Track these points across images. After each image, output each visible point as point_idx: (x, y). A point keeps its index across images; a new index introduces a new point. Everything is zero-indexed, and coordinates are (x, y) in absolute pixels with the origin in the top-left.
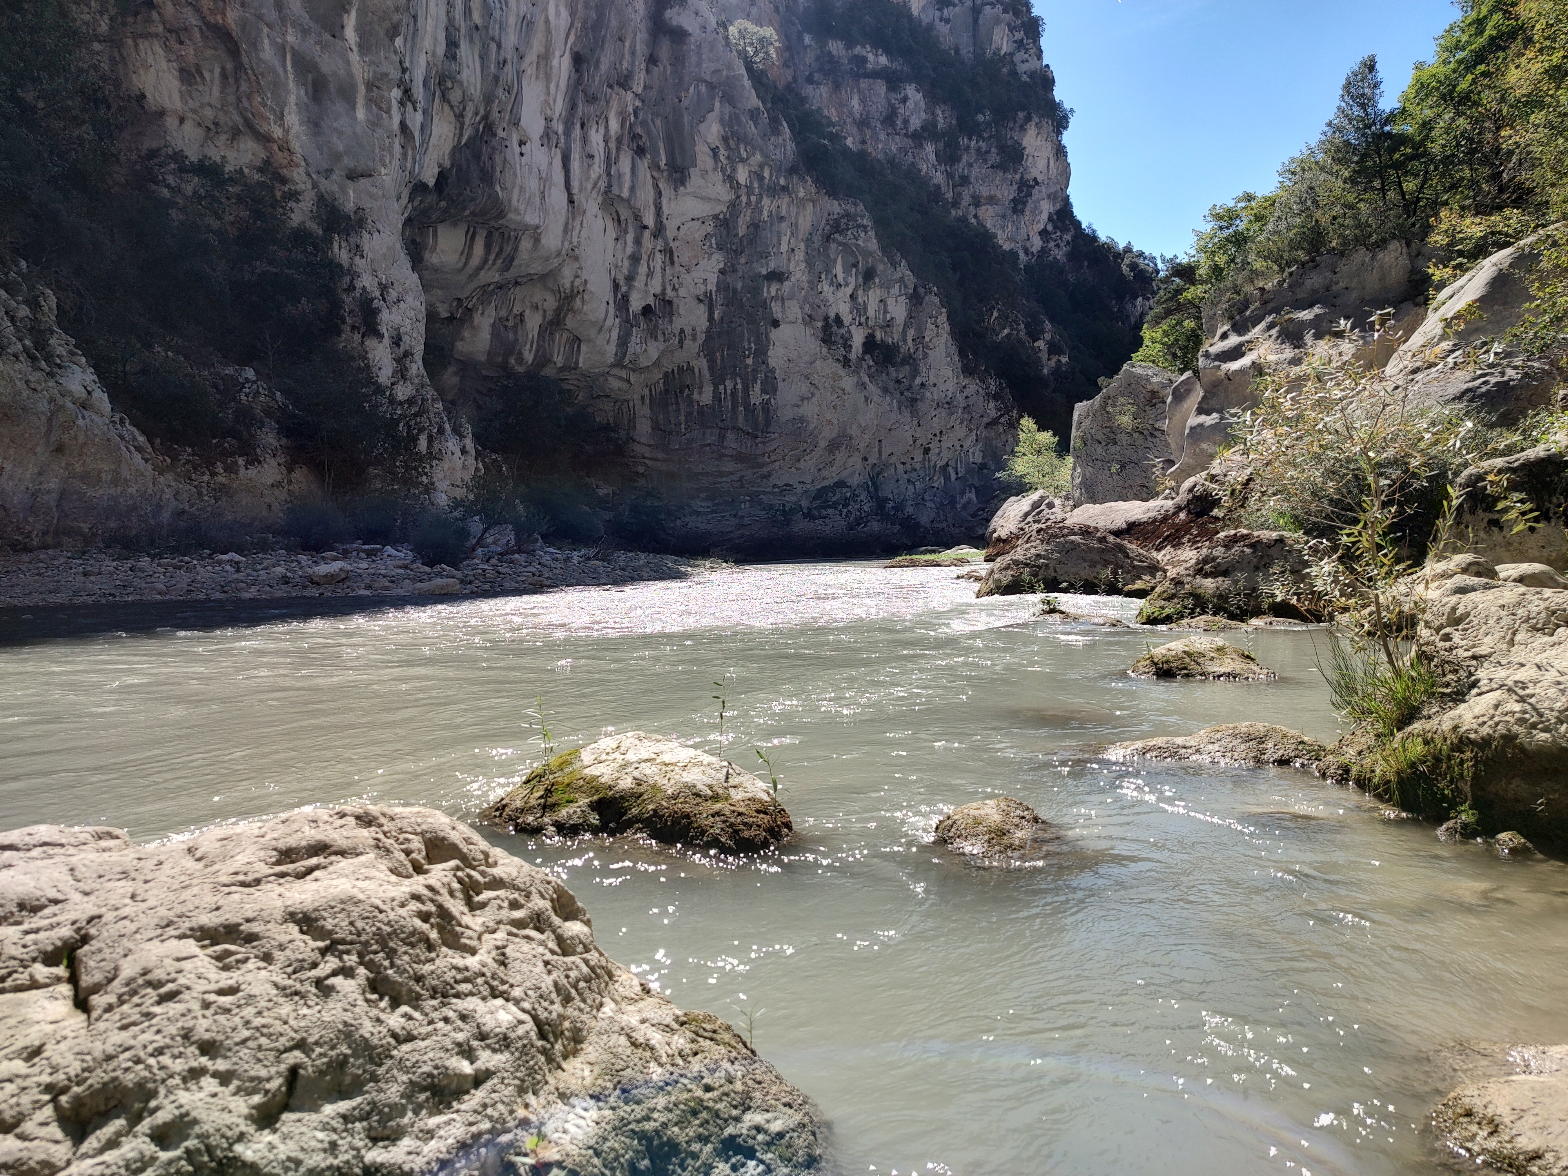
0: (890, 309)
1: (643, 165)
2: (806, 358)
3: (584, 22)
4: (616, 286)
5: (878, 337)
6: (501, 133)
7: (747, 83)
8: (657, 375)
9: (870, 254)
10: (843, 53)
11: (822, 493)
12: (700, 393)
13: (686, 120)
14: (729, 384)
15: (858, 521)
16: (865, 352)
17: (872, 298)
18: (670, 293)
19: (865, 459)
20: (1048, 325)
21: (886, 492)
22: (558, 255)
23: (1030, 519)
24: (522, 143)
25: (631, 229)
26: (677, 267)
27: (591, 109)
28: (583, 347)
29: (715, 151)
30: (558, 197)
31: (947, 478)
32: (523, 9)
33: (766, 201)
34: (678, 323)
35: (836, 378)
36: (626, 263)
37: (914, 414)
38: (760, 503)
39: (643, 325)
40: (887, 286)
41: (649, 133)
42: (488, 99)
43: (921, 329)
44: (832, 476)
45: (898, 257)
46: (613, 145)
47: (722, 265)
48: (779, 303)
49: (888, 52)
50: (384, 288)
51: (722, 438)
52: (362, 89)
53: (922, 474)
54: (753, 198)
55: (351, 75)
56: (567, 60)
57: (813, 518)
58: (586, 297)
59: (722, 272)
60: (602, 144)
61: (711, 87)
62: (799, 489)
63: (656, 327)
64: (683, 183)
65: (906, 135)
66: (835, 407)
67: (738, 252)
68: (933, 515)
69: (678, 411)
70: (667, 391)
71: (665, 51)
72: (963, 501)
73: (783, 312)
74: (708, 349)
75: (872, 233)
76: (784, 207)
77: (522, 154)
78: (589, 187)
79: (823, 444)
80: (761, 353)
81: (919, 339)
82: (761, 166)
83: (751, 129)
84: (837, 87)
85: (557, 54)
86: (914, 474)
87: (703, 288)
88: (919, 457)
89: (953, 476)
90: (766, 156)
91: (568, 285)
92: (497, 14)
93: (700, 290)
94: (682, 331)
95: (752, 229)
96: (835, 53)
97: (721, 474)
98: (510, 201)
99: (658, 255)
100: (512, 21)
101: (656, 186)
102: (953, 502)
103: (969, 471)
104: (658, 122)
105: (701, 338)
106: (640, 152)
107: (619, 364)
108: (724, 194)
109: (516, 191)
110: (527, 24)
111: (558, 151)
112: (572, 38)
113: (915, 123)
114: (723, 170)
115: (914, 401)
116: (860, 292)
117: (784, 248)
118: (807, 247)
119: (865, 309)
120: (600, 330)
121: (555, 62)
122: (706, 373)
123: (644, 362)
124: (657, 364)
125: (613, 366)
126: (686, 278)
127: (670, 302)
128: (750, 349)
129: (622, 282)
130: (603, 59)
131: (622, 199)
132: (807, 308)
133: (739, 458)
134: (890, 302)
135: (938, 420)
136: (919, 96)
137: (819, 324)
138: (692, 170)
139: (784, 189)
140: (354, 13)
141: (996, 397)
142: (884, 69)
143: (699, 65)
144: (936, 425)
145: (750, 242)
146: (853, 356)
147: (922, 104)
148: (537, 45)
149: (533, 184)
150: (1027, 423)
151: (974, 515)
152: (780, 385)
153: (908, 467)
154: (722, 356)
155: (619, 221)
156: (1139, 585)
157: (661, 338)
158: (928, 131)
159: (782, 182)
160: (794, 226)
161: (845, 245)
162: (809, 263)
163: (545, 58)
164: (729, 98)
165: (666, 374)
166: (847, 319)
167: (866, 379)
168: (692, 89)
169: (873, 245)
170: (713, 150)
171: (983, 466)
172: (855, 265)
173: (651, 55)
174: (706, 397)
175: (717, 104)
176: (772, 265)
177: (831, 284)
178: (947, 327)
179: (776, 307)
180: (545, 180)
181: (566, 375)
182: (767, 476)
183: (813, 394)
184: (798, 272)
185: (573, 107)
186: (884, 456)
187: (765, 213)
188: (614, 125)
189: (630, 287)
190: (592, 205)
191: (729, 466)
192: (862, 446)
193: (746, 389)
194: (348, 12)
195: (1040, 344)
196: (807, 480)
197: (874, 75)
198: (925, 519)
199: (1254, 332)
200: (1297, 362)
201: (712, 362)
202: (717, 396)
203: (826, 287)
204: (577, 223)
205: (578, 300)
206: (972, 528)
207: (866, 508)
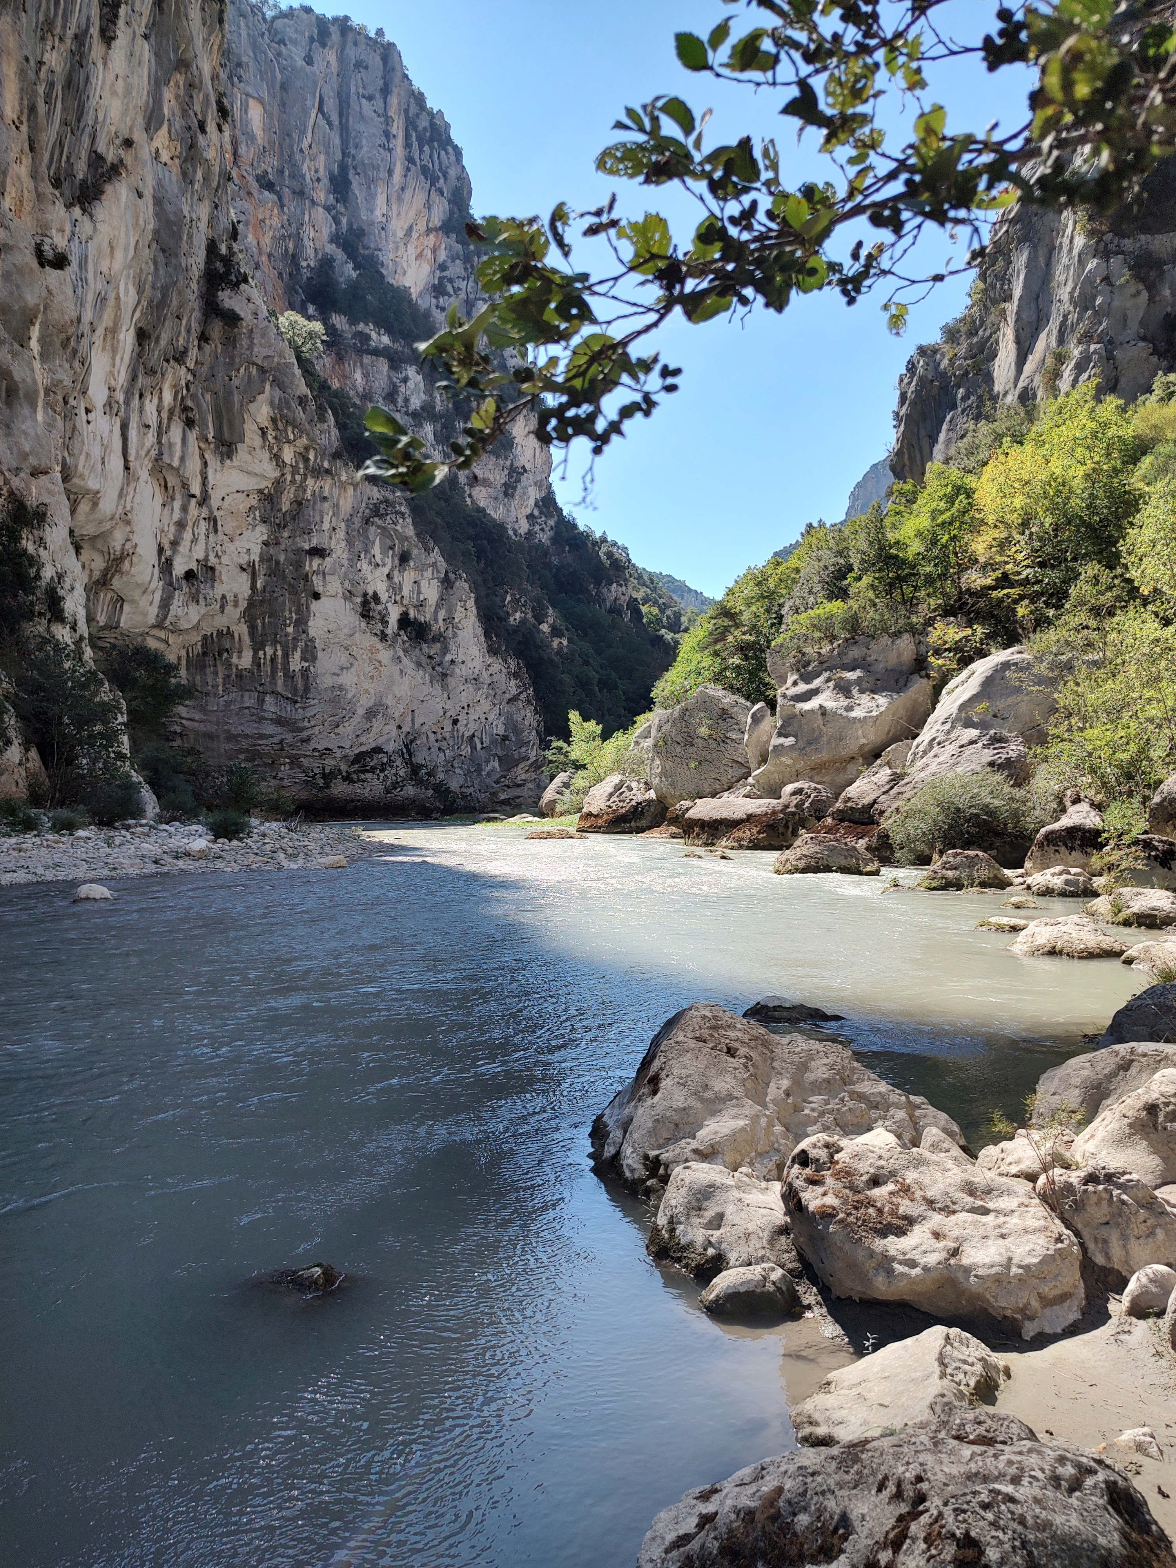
0: (423, 590)
1: (192, 435)
2: (346, 631)
3: (151, 301)
4: (161, 550)
5: (412, 616)
6: (74, 403)
7: (297, 372)
8: (195, 638)
9: (407, 538)
10: (346, 327)
11: (360, 757)
12: (239, 657)
13: (236, 398)
14: (269, 650)
15: (395, 785)
16: (400, 628)
17: (407, 579)
18: (212, 561)
19: (399, 727)
20: (550, 611)
21: (419, 758)
22: (112, 519)
23: (614, 799)
24: (88, 411)
25: (178, 496)
26: (220, 536)
27: (148, 381)
28: (126, 607)
29: (263, 432)
30: (116, 463)
31: (474, 748)
32: (99, 286)
33: (310, 481)
34: (220, 590)
35: (373, 651)
36: (173, 529)
37: (445, 687)
38: (300, 766)
39: (186, 589)
40: (421, 569)
41: (199, 406)
43: (451, 611)
44: (369, 742)
45: (431, 544)
46: (165, 415)
47: (265, 537)
48: (320, 577)
49: (390, 331)
50: (61, 577)
51: (261, 701)
52: (42, 394)
53: (451, 743)
54: (298, 478)
55: (35, 382)
56: (131, 335)
57: (352, 781)
58: (135, 559)
59: (266, 544)
60: (155, 414)
61: (262, 370)
62: (339, 754)
63: (198, 591)
64: (229, 457)
65: (407, 413)
66: (372, 677)
67: (281, 527)
68: (461, 782)
69: (216, 673)
70: (205, 654)
71: (216, 330)
72: (488, 768)
73: (324, 586)
74: (249, 615)
75: (409, 520)
76: (327, 488)
77: (88, 422)
78: (143, 453)
79: (361, 712)
80: (302, 622)
81: (449, 620)
82: (307, 449)
83: (300, 414)
84: (340, 359)
85: (124, 328)
86: (444, 743)
87: (246, 558)
88: (448, 727)
89: (479, 746)
90: (312, 440)
91: (118, 548)
92: (80, 291)
93: (244, 560)
94: (224, 597)
95: (295, 506)
96: (338, 326)
97: (262, 737)
98: (76, 467)
99: (202, 522)
100: (90, 297)
101: (202, 456)
102: (479, 770)
103: (493, 742)
104: (208, 397)
105: (243, 605)
106: (189, 423)
107: (159, 625)
108: (272, 472)
109: (82, 458)
110: (101, 300)
111: (118, 419)
112: (137, 314)
113: (416, 403)
114: (270, 449)
115: (444, 675)
116: (396, 573)
117: (326, 526)
118: (348, 527)
119: (401, 589)
120: (145, 592)
121: (122, 336)
122: (246, 639)
123: (184, 625)
124: (197, 627)
125: (153, 627)
126: (230, 547)
127: (212, 569)
128: (291, 618)
129: (167, 546)
130: (163, 335)
131: (172, 468)
132: (347, 584)
133: (279, 721)
134: (424, 584)
135: (466, 695)
136: (420, 378)
137: (359, 600)
138: (239, 445)
139: (328, 472)
140: (37, 326)
141: (516, 675)
142: (386, 348)
143: (251, 347)
144: (465, 698)
145: (294, 518)
146: (389, 631)
147: (422, 385)
148: (107, 319)
149: (96, 452)
150: (575, 714)
151: (497, 782)
152: (320, 654)
153: (439, 737)
154: (263, 624)
155: (166, 487)
157: (202, 601)
158: (426, 413)
159: (326, 464)
160: (336, 506)
161: (384, 529)
162: (350, 543)
163: (112, 332)
164: (278, 383)
165: (205, 638)
166: (384, 597)
167: (401, 654)
168: (242, 370)
169: (410, 531)
170: (261, 429)
171: (505, 738)
172: (392, 548)
173: (203, 333)
174: (245, 661)
175: (268, 387)
176: (314, 542)
177: (370, 563)
178: (474, 609)
179: (317, 581)
180: (105, 447)
181: (106, 634)
182: (308, 740)
183: (352, 665)
184: (339, 550)
185: (134, 379)
186: (417, 725)
187: (309, 492)
188: (167, 397)
189: (175, 551)
190: (144, 473)
191: (270, 729)
192: (396, 715)
193: (286, 656)
194: (33, 324)
195: (545, 627)
196: (346, 745)
197: (376, 352)
198: (454, 785)
199: (817, 683)
200: (849, 709)
201: (252, 629)
202: (256, 661)
203: (364, 565)
204: (131, 490)
205: (127, 563)
206: (494, 794)
207: (402, 773)
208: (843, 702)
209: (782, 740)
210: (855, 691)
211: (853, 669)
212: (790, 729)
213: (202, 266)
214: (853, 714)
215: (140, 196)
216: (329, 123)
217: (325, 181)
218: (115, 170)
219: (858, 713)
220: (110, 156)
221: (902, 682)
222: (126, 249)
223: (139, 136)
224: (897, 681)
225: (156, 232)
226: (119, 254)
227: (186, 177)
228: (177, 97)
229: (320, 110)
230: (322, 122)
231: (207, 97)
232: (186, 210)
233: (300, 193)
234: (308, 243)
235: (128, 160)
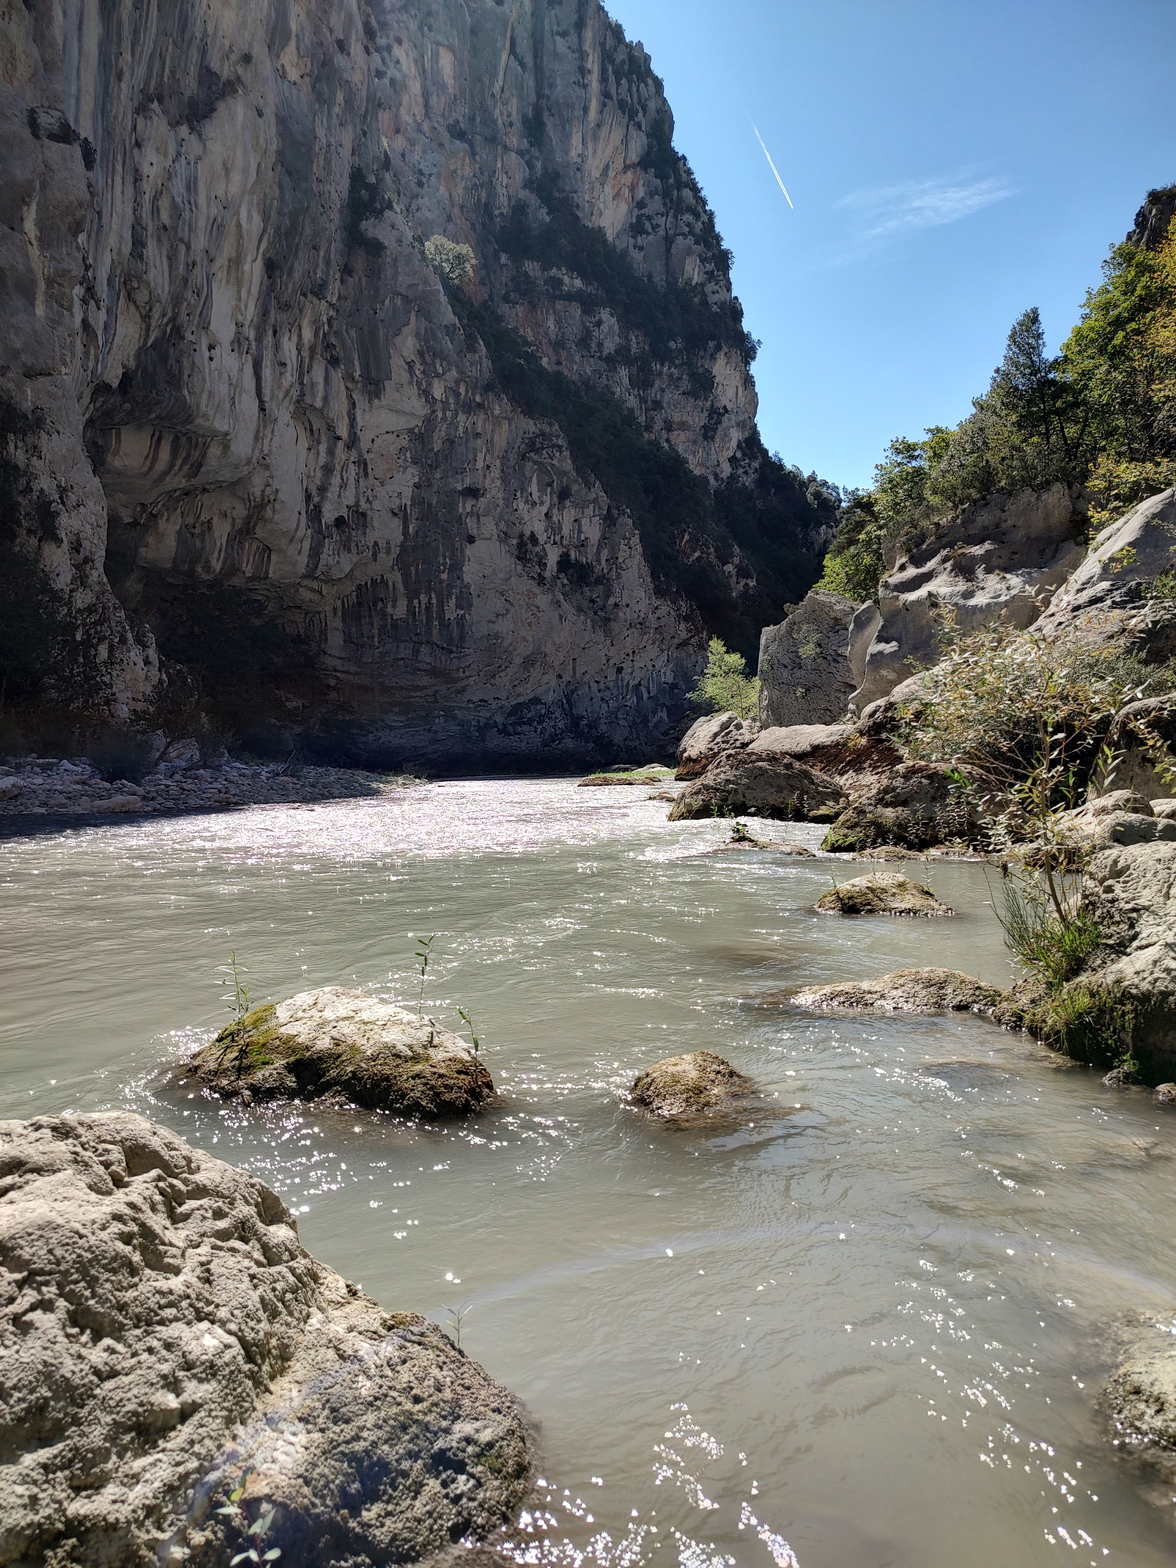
0: (584, 528)
1: (337, 375)
2: (502, 575)
3: (278, 229)
4: (308, 497)
5: (573, 557)
6: (189, 336)
7: (444, 299)
8: (349, 588)
9: (565, 473)
10: (539, 274)
11: (517, 708)
12: (394, 607)
13: (381, 333)
14: (424, 598)
15: (553, 737)
16: (560, 570)
17: (567, 517)
18: (363, 505)
19: (560, 676)
20: (737, 550)
21: (580, 709)
22: (249, 462)
23: (719, 739)
24: (211, 347)
25: (324, 439)
26: (371, 480)
27: (283, 317)
28: (274, 557)
29: (410, 365)
30: (249, 404)
31: (640, 697)
32: (214, 212)
33: (461, 417)
34: (372, 536)
35: (531, 595)
36: (319, 474)
37: (608, 633)
38: (454, 718)
39: (336, 537)
41: (343, 343)
42: (177, 300)
43: (614, 550)
44: (527, 692)
45: (592, 478)
46: (306, 354)
47: (417, 479)
48: (475, 519)
49: (583, 275)
50: (63, 491)
51: (416, 652)
52: (42, 285)
53: (615, 692)
54: (449, 414)
55: (30, 271)
56: (259, 265)
57: (508, 734)
58: (277, 506)
59: (417, 486)
60: (294, 352)
61: (407, 300)
62: (494, 705)
63: (349, 539)
64: (378, 396)
65: (600, 358)
66: (530, 624)
67: (433, 467)
68: (626, 734)
69: (371, 624)
70: (360, 604)
71: (360, 263)
72: (655, 720)
73: (478, 528)
74: (402, 562)
75: (566, 453)
76: (480, 424)
77: (211, 359)
78: (281, 395)
79: (518, 660)
80: (456, 568)
81: (613, 560)
82: (457, 383)
83: (448, 345)
84: (533, 307)
85: (249, 259)
86: (607, 694)
87: (398, 502)
88: (612, 676)
89: (645, 696)
90: (461, 372)
91: (258, 494)
92: (186, 215)
93: (395, 503)
94: (376, 544)
95: (447, 444)
96: (531, 273)
97: (416, 688)
98: (198, 406)
99: (351, 466)
100: (202, 223)
101: (350, 397)
102: (645, 721)
103: (661, 691)
104: (353, 333)
105: (396, 551)
106: (334, 362)
107: (310, 575)
108: (420, 408)
109: (205, 397)
110: (217, 228)
111: (250, 357)
112: (264, 244)
113: (610, 346)
114: (419, 384)
115: (608, 620)
116: (555, 511)
117: (480, 464)
118: (502, 464)
119: (560, 528)
120: (291, 540)
121: (247, 268)
122: (400, 587)
123: (337, 574)
124: (350, 576)
125: (304, 577)
126: (381, 492)
127: (364, 515)
128: (444, 564)
129: (314, 492)
130: (296, 266)
131: (315, 409)
132: (502, 526)
133: (433, 672)
134: (585, 522)
135: (631, 640)
136: (613, 320)
137: (515, 542)
138: (386, 383)
139: (480, 406)
140: (34, 207)
141: (687, 618)
142: (579, 292)
143: (395, 277)
144: (629, 644)
145: (446, 458)
146: (547, 574)
147: (616, 328)
148: (228, 250)
149: (223, 390)
150: (716, 645)
151: (665, 734)
152: (475, 601)
153: (602, 686)
154: (417, 571)
155: (312, 431)
156: (823, 811)
157: (354, 550)
158: (621, 356)
159: (478, 399)
160: (490, 444)
161: (540, 464)
162: (505, 480)
163: (236, 262)
164: (425, 313)
165: (359, 587)
166: (542, 538)
167: (561, 598)
168: (387, 302)
169: (568, 465)
170: (408, 363)
171: (674, 686)
172: (550, 484)
173: (346, 265)
174: (400, 610)
175: (413, 318)
176: (468, 482)
177: (527, 502)
178: (639, 548)
179: (470, 523)
180: (235, 386)
181: (255, 585)
182: (463, 690)
183: (508, 611)
184: (494, 488)
185: (265, 313)
186: (578, 674)
187: (461, 429)
188: (308, 334)
189: (323, 498)
190: (284, 415)
191: (424, 680)
192: (557, 663)
193: (441, 604)
194: (28, 205)
195: (729, 568)
196: (503, 695)
197: (569, 297)
198: (618, 737)
199: (930, 565)
200: (968, 595)
201: (406, 576)
202: (411, 610)
203: (521, 505)
204: (268, 432)
205: (269, 509)
206: (663, 747)
207: (560, 725)
208: (962, 586)
209: (882, 646)
210: (980, 572)
211: (982, 542)
212: (892, 631)
213: (345, 195)
214: (972, 602)
215: (260, 114)
216: (522, 64)
217: (518, 125)
218: (231, 87)
219: (980, 599)
220: (226, 73)
221: (1049, 552)
222: (245, 171)
223: (259, 51)
224: (1042, 552)
225: (280, 153)
226: (236, 178)
227: (322, 99)
228: (308, 13)
229: (513, 51)
230: (514, 64)
231: (349, 18)
232: (321, 132)
233: (492, 140)
234: (501, 191)
235: (247, 76)
